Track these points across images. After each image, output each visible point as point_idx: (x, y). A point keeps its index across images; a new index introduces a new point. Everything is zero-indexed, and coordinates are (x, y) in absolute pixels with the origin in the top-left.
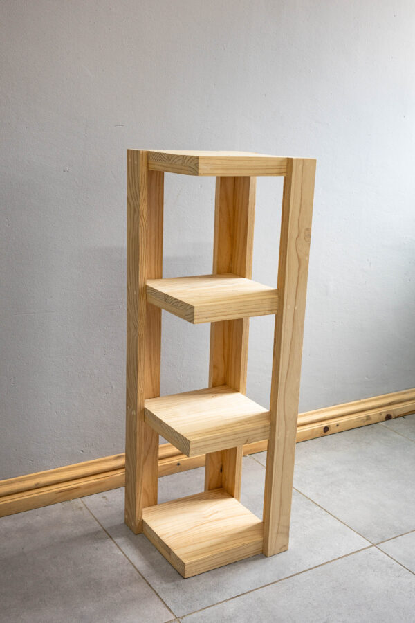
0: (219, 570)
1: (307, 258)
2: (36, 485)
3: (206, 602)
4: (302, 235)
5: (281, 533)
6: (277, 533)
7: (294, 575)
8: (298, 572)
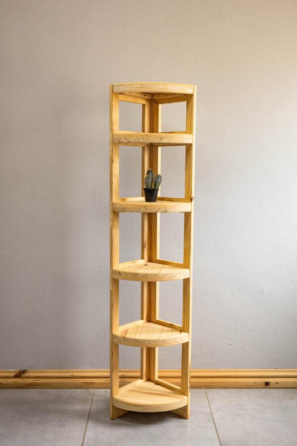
2: (72, 376)
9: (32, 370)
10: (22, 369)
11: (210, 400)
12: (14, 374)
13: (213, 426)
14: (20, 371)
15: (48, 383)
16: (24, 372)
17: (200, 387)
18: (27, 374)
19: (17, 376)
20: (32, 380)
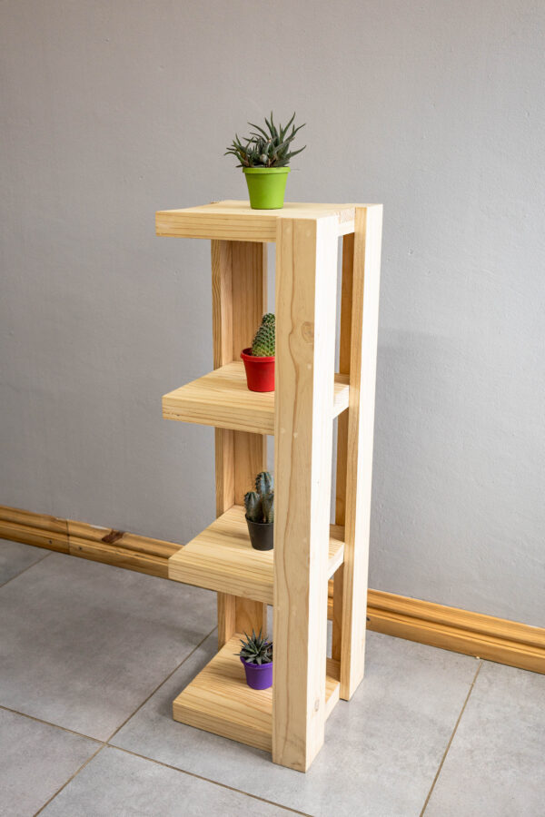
0: (210, 737)
1: (309, 367)
3: (147, 752)
4: (298, 331)
5: (292, 742)
6: (286, 739)
7: (259, 798)
8: (268, 799)
9: (133, 535)
10: (117, 528)
11: (475, 693)
12: (100, 536)
13: (434, 768)
14: (112, 533)
15: (158, 566)
16: (119, 535)
17: (472, 654)
18: (123, 541)
19: (108, 540)
20: (131, 554)
